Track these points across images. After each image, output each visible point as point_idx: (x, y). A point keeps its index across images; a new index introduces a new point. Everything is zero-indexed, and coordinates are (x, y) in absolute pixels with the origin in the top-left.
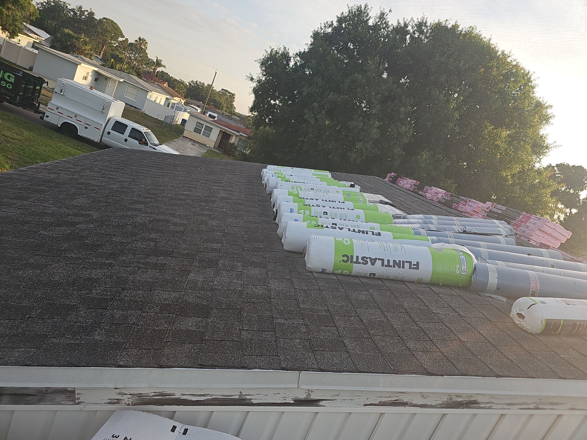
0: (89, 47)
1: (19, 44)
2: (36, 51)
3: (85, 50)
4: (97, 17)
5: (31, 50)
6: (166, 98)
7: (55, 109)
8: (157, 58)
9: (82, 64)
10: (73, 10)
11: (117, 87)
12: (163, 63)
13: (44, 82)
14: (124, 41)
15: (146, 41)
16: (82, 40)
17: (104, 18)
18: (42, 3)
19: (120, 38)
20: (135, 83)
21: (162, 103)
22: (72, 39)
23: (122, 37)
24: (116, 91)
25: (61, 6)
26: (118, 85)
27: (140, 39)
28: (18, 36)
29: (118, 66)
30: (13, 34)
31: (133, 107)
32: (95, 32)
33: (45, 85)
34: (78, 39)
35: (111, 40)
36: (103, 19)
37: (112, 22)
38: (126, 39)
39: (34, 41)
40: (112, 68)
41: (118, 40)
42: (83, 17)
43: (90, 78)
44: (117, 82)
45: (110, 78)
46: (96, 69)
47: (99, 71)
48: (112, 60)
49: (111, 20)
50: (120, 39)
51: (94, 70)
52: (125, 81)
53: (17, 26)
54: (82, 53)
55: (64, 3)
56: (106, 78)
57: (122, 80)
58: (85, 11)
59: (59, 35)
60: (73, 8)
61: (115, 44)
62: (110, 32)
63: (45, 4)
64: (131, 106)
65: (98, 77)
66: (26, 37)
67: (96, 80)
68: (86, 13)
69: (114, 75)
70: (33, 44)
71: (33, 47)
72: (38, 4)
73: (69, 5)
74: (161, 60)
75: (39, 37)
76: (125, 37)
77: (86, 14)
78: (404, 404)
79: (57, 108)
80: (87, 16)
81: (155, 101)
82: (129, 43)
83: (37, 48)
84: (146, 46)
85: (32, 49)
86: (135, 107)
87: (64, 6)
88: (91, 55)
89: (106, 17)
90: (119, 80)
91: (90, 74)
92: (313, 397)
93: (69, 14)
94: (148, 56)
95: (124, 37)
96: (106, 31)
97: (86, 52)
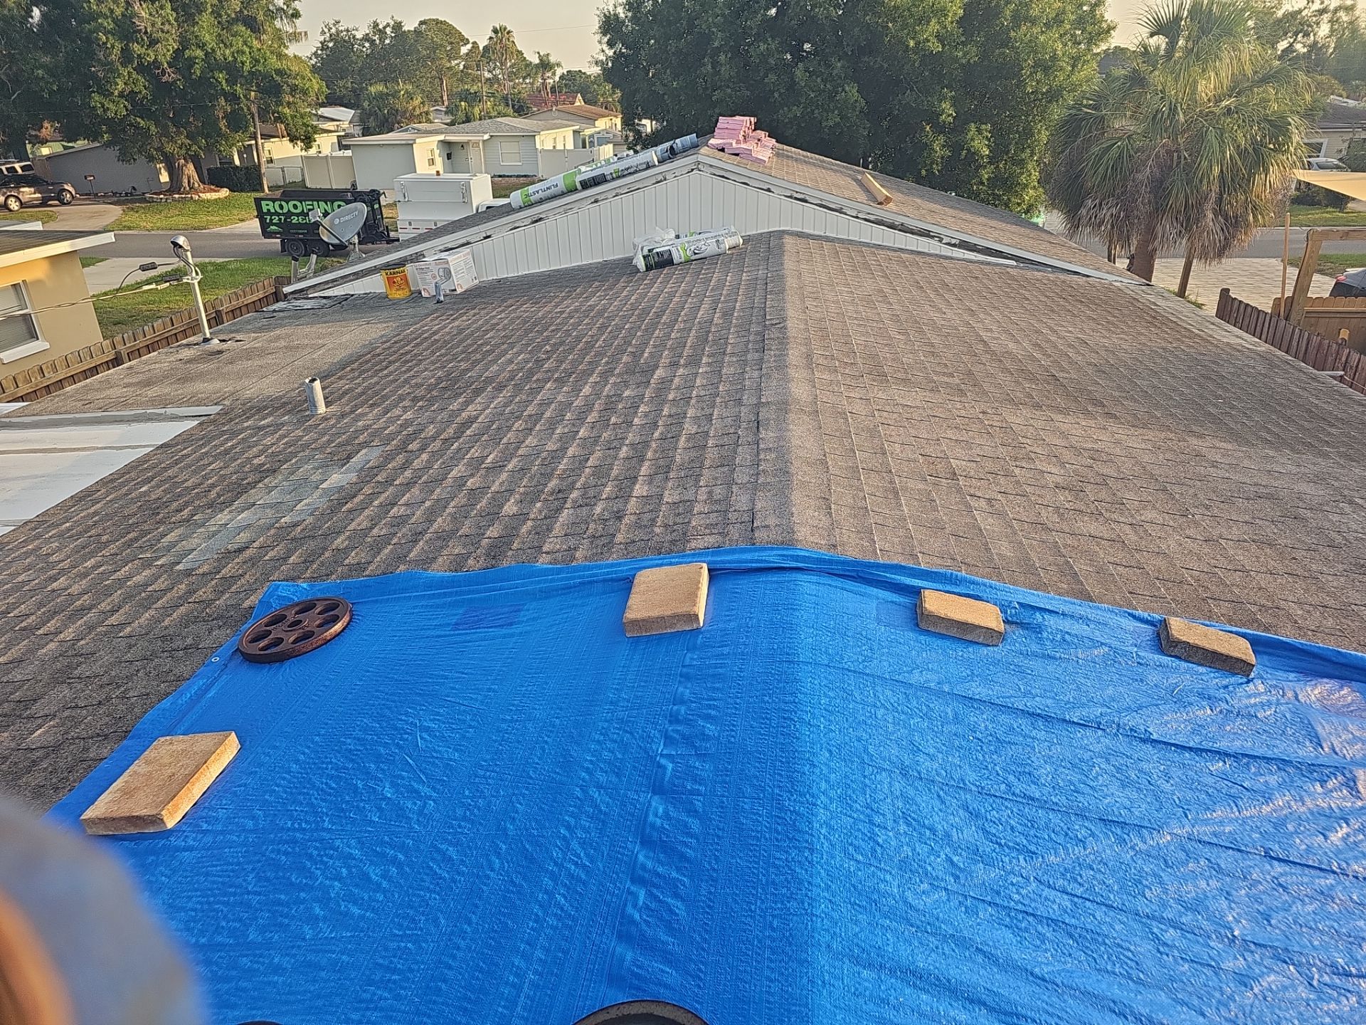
0: (417, 102)
1: (320, 152)
2: (348, 153)
3: (414, 109)
4: (410, 26)
5: (340, 153)
6: (574, 131)
7: (408, 226)
8: (538, 53)
9: (417, 141)
10: (366, 38)
11: (484, 153)
12: (552, 59)
13: (379, 194)
14: (471, 50)
15: (508, 29)
16: (402, 93)
17: (422, 23)
18: (315, 54)
19: (462, 48)
20: (508, 131)
21: (570, 146)
22: (387, 99)
23: (465, 44)
24: (485, 161)
25: (345, 41)
26: (484, 149)
27: (495, 31)
28: (315, 141)
29: (477, 111)
30: (308, 141)
31: (523, 176)
32: (418, 61)
33: (382, 198)
34: (395, 95)
35: (450, 62)
36: (419, 25)
37: (437, 22)
38: (473, 43)
39: (338, 136)
40: (468, 120)
41: (461, 54)
42: (387, 41)
43: (439, 162)
44: (481, 144)
45: (468, 143)
46: (442, 137)
47: (447, 138)
48: (463, 103)
49: (434, 20)
50: (464, 50)
51: (439, 141)
52: (491, 136)
53: (308, 126)
54: (412, 118)
55: (348, 31)
56: (463, 145)
57: (486, 137)
58: (385, 28)
59: (366, 104)
60: (364, 33)
61: (458, 64)
62: (441, 45)
63: (319, 52)
64: (518, 176)
65: (450, 151)
66: (326, 135)
67: (449, 156)
68: (388, 30)
69: (471, 133)
70: (339, 142)
71: (342, 147)
72: (311, 59)
73: (357, 30)
74: (548, 55)
75: (338, 123)
76: (471, 41)
77: (388, 33)
78: (518, 227)
79: (410, 224)
80: (393, 35)
81: (554, 147)
82: (481, 48)
83: (347, 147)
84: (511, 39)
85: (342, 152)
86: (525, 176)
87: (349, 38)
88: (427, 113)
89: (423, 19)
90: (481, 138)
91: (437, 152)
92: (488, 234)
93: (364, 49)
94: (525, 55)
95: (468, 43)
96: (434, 48)
97: (417, 112)
